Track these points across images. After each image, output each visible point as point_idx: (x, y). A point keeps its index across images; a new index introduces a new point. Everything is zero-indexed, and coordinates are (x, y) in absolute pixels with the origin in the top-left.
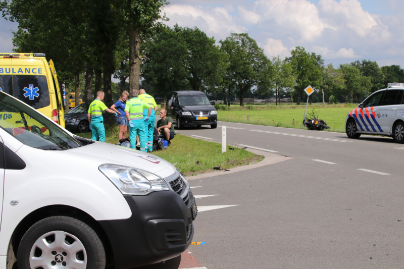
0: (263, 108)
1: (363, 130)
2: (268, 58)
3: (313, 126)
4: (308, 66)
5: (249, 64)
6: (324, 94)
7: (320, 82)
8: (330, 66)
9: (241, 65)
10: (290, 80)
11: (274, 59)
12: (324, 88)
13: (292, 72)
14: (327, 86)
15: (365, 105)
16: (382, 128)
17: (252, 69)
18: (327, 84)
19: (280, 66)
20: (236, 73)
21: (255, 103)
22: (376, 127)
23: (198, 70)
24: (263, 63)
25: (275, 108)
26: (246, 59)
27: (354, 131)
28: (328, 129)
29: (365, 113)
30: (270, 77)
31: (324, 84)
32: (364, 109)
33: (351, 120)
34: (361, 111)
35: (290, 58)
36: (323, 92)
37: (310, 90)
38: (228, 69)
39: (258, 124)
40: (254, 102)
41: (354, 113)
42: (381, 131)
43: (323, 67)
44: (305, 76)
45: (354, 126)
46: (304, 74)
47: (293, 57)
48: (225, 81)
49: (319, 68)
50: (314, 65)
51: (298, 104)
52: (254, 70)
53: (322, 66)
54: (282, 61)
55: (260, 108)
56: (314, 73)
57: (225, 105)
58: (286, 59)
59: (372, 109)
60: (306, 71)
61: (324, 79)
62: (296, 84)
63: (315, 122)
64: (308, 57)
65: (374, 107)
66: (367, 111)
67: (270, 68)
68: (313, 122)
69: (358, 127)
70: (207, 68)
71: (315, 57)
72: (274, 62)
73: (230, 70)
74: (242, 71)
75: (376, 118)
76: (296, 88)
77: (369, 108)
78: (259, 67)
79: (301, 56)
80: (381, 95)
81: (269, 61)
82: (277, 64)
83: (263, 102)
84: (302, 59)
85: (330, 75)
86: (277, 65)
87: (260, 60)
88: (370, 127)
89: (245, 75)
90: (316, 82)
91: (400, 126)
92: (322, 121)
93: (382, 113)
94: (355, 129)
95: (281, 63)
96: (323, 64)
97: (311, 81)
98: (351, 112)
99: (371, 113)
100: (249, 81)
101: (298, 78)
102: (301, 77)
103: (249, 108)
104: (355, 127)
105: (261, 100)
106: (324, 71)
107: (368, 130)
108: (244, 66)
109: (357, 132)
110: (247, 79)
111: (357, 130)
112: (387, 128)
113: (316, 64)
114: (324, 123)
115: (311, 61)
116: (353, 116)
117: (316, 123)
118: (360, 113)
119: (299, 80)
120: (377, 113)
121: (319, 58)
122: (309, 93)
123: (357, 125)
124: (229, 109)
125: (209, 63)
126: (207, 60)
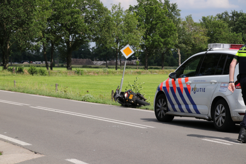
0: (98, 73)
1: (175, 110)
2: (104, 6)
3: (126, 102)
4: (159, 17)
5: (78, 13)
6: (180, 55)
7: (175, 40)
8: (189, 19)
9: (68, 15)
10: (135, 37)
11: (114, 8)
12: (181, 48)
13: (139, 26)
14: (184, 46)
15: (178, 74)
16: (199, 108)
17: (83, 21)
18: (185, 43)
19: (121, 17)
20: (62, 24)
21: (93, 66)
22: (191, 107)
23: (5, 19)
24: (98, 13)
25: (113, 73)
26: (75, 7)
27: (165, 111)
28: (146, 107)
29: (178, 86)
30: (107, 31)
31: (180, 43)
32: (177, 79)
33: (161, 95)
34: (173, 83)
35: (136, 7)
36: (179, 53)
37: (128, 51)
38: (49, 20)
39: (61, 97)
40: (93, 64)
41: (164, 85)
42: (198, 112)
43: (179, 19)
44: (156, 31)
45: (165, 103)
46: (154, 28)
47: (140, 5)
48: (46, 35)
49: (174, 21)
50: (167, 18)
52: (86, 22)
53: (178, 18)
54: (124, 10)
55: (94, 73)
56: (166, 27)
57: (45, 69)
58: (131, 9)
59: (187, 80)
60: (156, 24)
61: (179, 36)
62: (144, 42)
64: (160, 5)
65: (189, 78)
66: (180, 83)
67: (108, 19)
69: (170, 106)
70: (18, 16)
71: (169, 6)
72: (114, 12)
73: (53, 21)
74: (69, 23)
75: (192, 93)
77: (183, 79)
78: (93, 18)
79: (150, 4)
80: (198, 61)
81: (106, 10)
82: (118, 14)
83: (104, 64)
84: (152, 8)
85: (189, 30)
86: (118, 16)
87: (94, 8)
88: (183, 107)
89: (72, 29)
90: (169, 39)
91: (221, 105)
92: (138, 95)
93: (198, 86)
94: (166, 109)
95: (124, 14)
96: (179, 15)
97: (162, 38)
98: (162, 84)
99: (185, 86)
100: (79, 37)
101: (146, 34)
102: (150, 31)
103: (78, 73)
104: (166, 106)
105: (102, 62)
106: (181, 26)
107: (182, 111)
108: (72, 16)
109: (168, 113)
110: (76, 33)
111: (168, 110)
112: (205, 109)
113: (170, 16)
115: (163, 11)
116: (163, 90)
117: (131, 98)
118: (172, 86)
119: (148, 37)
120: (192, 86)
121: (174, 8)
122: (127, 55)
123: (168, 102)
124: (49, 74)
125: (21, 10)
126: (19, 7)
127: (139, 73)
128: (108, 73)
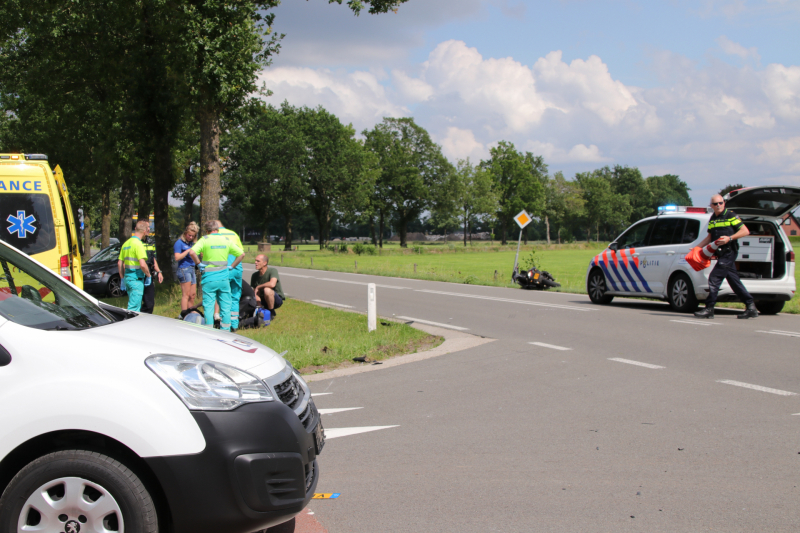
0: (442, 251)
1: (616, 289)
2: (449, 161)
3: (529, 283)
4: (519, 175)
5: (416, 172)
6: (548, 225)
7: (541, 205)
8: (559, 176)
9: (401, 174)
10: (489, 201)
11: (460, 164)
12: (548, 215)
13: (493, 187)
14: (554, 212)
15: (620, 245)
16: (650, 285)
17: (422, 182)
18: (554, 208)
19: (470, 176)
20: (394, 188)
21: (426, 242)
22: (640, 285)
23: (324, 182)
24: (441, 171)
25: (462, 250)
26: (411, 164)
27: (602, 291)
28: (557, 288)
29: (620, 259)
30: (452, 195)
31: (549, 208)
32: (619, 251)
33: (597, 272)
34: (614, 255)
35: (489, 162)
36: (547, 222)
37: (523, 219)
38: (378, 182)
39: (432, 280)
40: (426, 239)
41: (600, 259)
42: (649, 290)
43: (546, 177)
44: (515, 193)
45: (602, 281)
46: (514, 189)
47: (494, 159)
48: (374, 202)
49: (540, 179)
50: (530, 174)
51: (504, 243)
52: (425, 182)
53: (544, 175)
54: (474, 166)
55: (437, 250)
56: (531, 188)
57: (373, 246)
58: (482, 164)
59: (632, 252)
60: (517, 184)
61: (548, 199)
62: (500, 209)
63: (533, 275)
64: (521, 159)
65: (636, 249)
66: (624, 256)
67: (454, 179)
68: (529, 275)
69: (609, 284)
70: (340, 179)
71: (532, 160)
72: (461, 169)
73: (382, 183)
74: (403, 186)
75: (640, 268)
76: (499, 214)
77: (627, 251)
78: (434, 177)
79: (508, 158)
80: (647, 227)
81: (451, 167)
82: (466, 171)
83: (441, 239)
84: (510, 163)
85: (560, 191)
86: (466, 174)
87: (436, 164)
88: (629, 284)
89: (408, 191)
90: (534, 203)
91: (681, 281)
92: (545, 274)
93: (649, 259)
94: (603, 288)
95: (473, 171)
96: (546, 171)
97: (526, 202)
98: (597, 257)
99: (630, 259)
100: (416, 203)
101: (503, 198)
102: (508, 194)
103: (416, 250)
104: (604, 284)
105: (438, 237)
106: (548, 186)
107: (627, 289)
108: (407, 177)
109: (607, 293)
110: (412, 198)
111: (606, 289)
112: (659, 286)
113: (534, 172)
114: (550, 278)
115: (526, 167)
116: (599, 265)
117: (536, 277)
118: (611, 259)
119: (506, 201)
120: (641, 259)
121: (539, 162)
122: (522, 224)
123: (607, 280)
124: (381, 253)
125: (344, 170)
126: (341, 166)
127: (496, 250)
128: (456, 250)
